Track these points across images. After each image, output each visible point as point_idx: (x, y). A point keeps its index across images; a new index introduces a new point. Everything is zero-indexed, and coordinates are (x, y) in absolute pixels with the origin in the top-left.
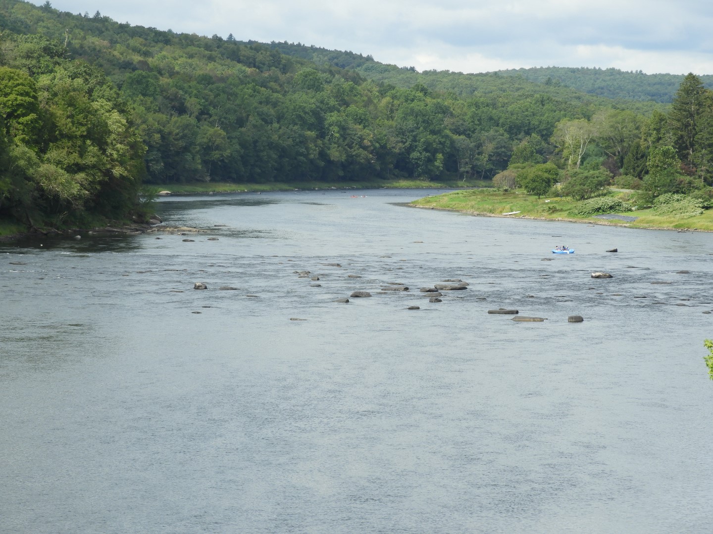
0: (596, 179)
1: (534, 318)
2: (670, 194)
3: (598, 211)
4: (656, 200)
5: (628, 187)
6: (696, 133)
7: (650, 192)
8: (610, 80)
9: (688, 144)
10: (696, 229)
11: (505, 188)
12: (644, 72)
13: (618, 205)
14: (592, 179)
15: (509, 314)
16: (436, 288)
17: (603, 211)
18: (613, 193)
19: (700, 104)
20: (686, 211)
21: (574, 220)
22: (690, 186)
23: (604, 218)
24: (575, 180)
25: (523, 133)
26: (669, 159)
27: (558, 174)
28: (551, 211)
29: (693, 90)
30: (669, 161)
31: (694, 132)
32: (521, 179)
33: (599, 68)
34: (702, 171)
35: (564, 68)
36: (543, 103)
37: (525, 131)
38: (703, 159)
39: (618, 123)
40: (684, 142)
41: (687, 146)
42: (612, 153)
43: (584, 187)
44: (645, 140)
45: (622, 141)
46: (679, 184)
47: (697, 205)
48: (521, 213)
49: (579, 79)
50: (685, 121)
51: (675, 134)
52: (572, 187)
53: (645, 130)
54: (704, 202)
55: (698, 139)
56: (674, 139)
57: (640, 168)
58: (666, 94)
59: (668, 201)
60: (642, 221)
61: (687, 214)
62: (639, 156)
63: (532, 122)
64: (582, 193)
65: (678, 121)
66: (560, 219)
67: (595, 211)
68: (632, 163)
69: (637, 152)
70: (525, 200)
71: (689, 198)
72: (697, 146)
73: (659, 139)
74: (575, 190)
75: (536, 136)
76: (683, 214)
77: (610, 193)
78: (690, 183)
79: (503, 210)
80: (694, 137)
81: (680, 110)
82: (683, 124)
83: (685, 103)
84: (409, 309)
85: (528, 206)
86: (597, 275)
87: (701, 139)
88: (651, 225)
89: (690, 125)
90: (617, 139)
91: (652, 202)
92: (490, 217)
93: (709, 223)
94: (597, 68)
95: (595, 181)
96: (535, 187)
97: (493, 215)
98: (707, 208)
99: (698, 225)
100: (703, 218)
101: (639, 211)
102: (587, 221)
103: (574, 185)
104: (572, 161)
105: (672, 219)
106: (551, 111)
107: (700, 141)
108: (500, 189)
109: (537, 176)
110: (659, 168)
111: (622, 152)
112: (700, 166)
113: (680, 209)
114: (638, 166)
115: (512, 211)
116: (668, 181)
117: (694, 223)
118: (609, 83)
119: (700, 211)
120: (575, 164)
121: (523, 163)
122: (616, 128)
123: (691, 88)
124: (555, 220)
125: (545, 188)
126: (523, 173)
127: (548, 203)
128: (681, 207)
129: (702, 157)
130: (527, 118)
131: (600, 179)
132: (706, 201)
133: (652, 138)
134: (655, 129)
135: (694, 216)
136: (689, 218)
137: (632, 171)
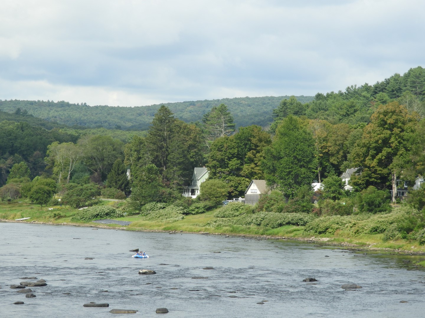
0: (90, 191)
1: (128, 311)
2: (154, 203)
3: (97, 217)
4: (143, 208)
5: (112, 197)
6: (169, 154)
7: (138, 202)
8: (61, 110)
9: (162, 163)
10: (182, 231)
11: (9, 198)
12: (87, 104)
13: (113, 212)
14: (86, 191)
15: (101, 307)
16: (21, 284)
17: (101, 217)
18: (103, 202)
19: (171, 131)
20: (170, 216)
21: (77, 224)
22: (170, 196)
23: (103, 222)
24: (73, 192)
25: (7, 154)
26: (153, 175)
27: (56, 187)
28: (57, 217)
29: (166, 119)
30: (153, 176)
31: (167, 153)
32: (24, 191)
33: (52, 101)
34: (173, 184)
35: (24, 101)
36: (23, 129)
37: (9, 152)
38: (174, 175)
39: (100, 145)
40: (158, 161)
41: (161, 163)
42: (94, 170)
43: (80, 197)
44: (128, 159)
45: (103, 160)
46: (162, 195)
47: (179, 212)
48: (31, 219)
49: (36, 110)
50: (160, 144)
51: (151, 154)
52: (70, 197)
53: (128, 151)
54: (184, 209)
55: (170, 158)
56: (152, 159)
57: (121, 182)
58: (106, 122)
59: (153, 208)
60: (135, 225)
61: (172, 219)
62: (120, 172)
63: (15, 145)
64: (79, 202)
65: (154, 144)
66: (65, 223)
67: (94, 217)
68: (115, 178)
69: (118, 169)
70: (32, 208)
71: (172, 206)
72: (169, 164)
73: (140, 158)
74: (72, 200)
75: (19, 156)
76: (168, 219)
77: (101, 202)
78: (170, 194)
79: (15, 216)
80: (167, 157)
81: (155, 135)
82: (158, 146)
83: (158, 130)
84: (16, 303)
85: (36, 213)
86: (144, 272)
87: (173, 158)
88: (143, 228)
89: (164, 148)
90: (98, 159)
91: (140, 210)
92: (5, 222)
93: (192, 227)
94: (50, 101)
95: (89, 192)
96: (39, 198)
97: (7, 221)
98: (187, 214)
99: (184, 228)
100: (184, 222)
101: (129, 217)
102: (87, 225)
103: (72, 196)
104: (62, 176)
105: (160, 223)
106: (30, 135)
107: (172, 160)
108: (4, 199)
109: (40, 189)
110: (145, 182)
111: (102, 168)
112: (173, 180)
113: (166, 215)
114: (119, 180)
115: (23, 217)
116: (153, 192)
117: (180, 226)
118: (60, 113)
119: (182, 217)
120: (66, 178)
121: (19, 178)
122: (97, 150)
123: (164, 118)
124: (61, 225)
125: (46, 198)
126: (26, 186)
127: (52, 211)
128: (166, 213)
129: (174, 173)
130: (11, 141)
131: (92, 190)
132: (185, 208)
133: (133, 158)
134: (135, 151)
135: (177, 221)
136: (173, 222)
137: (114, 184)
